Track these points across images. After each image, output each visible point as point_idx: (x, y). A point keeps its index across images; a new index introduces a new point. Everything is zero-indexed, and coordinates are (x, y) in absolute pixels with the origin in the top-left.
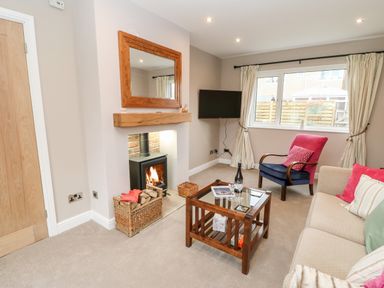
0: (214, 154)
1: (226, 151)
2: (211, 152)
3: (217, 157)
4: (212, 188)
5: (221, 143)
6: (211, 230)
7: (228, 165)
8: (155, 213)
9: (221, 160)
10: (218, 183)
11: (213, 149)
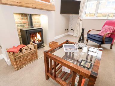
0: (67, 31)
1: (72, 29)
2: (66, 30)
3: (68, 32)
4: (63, 45)
5: (70, 26)
6: (61, 71)
7: (72, 35)
8: (33, 57)
9: (69, 33)
10: (67, 42)
11: (66, 29)
